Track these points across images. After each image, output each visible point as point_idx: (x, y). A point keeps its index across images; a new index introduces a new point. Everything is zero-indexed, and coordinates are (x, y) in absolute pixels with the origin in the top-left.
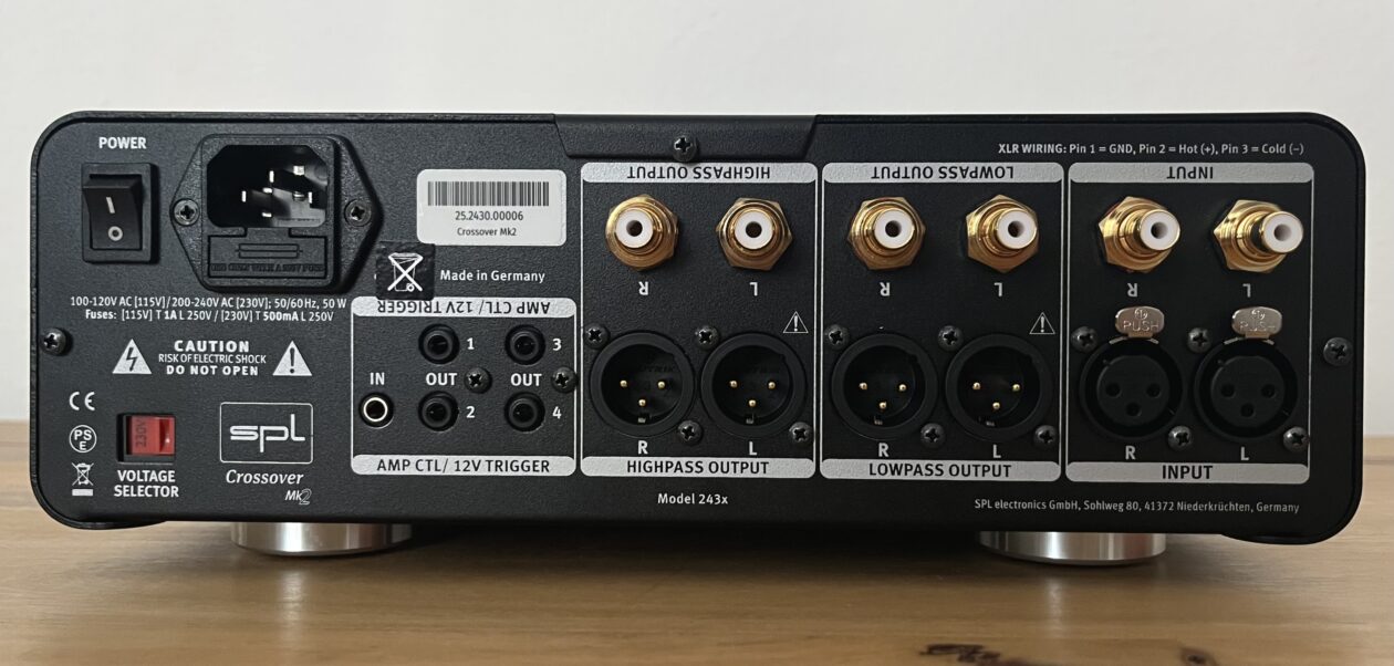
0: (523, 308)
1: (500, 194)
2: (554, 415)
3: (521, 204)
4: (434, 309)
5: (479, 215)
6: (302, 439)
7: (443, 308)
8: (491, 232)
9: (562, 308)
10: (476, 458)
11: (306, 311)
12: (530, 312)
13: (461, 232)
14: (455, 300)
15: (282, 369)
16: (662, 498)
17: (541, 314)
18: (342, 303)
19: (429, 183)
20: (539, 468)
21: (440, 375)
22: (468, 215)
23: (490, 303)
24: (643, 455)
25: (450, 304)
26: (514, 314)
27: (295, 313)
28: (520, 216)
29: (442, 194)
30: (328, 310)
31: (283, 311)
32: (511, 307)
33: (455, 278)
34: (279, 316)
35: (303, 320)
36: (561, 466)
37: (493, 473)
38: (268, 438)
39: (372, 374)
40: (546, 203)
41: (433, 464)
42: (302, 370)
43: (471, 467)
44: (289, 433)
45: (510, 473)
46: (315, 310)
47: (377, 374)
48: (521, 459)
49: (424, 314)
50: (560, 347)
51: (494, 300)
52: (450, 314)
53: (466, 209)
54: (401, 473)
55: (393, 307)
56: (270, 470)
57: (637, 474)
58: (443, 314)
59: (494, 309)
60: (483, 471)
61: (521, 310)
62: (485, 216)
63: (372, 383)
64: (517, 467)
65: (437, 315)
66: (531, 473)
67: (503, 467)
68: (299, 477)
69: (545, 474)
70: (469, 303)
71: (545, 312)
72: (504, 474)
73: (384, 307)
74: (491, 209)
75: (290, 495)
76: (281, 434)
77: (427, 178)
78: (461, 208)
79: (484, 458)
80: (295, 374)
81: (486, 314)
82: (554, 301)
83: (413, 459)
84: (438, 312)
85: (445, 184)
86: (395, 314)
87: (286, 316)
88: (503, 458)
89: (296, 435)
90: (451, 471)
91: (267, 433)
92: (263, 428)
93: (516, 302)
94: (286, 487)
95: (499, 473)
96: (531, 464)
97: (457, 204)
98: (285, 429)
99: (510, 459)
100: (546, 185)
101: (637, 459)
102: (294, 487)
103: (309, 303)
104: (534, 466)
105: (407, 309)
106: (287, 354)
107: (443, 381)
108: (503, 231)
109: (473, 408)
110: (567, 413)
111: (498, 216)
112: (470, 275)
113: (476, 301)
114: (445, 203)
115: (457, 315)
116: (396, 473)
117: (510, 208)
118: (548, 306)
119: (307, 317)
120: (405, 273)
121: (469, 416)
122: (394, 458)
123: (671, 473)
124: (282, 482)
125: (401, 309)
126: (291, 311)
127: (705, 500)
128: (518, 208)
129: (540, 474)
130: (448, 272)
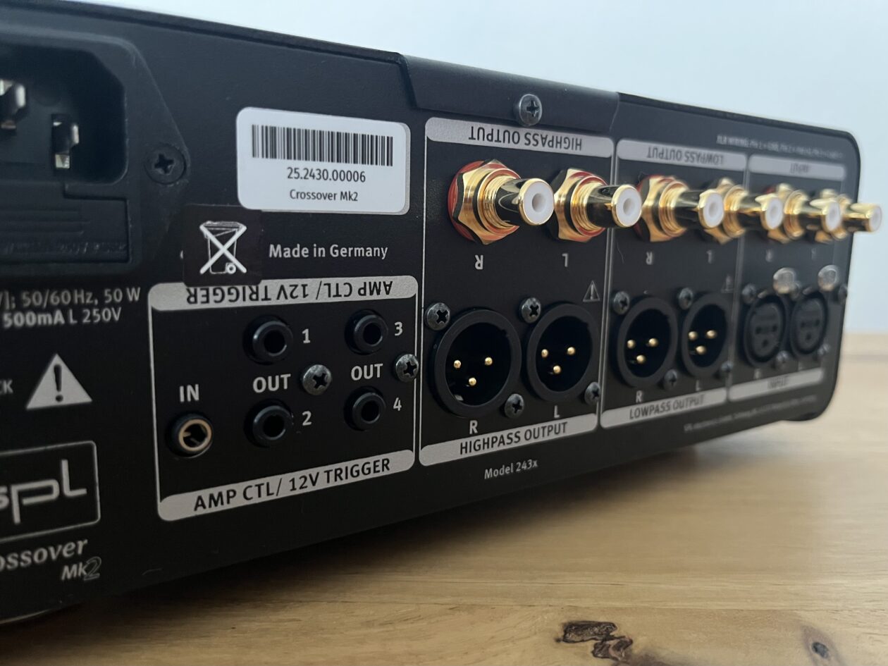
0: (364, 288)
1: (339, 148)
2: (395, 407)
3: (363, 162)
4: (262, 295)
5: (316, 173)
6: (82, 492)
7: (273, 293)
8: (329, 196)
9: (404, 287)
10: (313, 471)
11: (78, 310)
12: (371, 293)
13: (294, 194)
14: (287, 283)
15: (43, 397)
16: (488, 474)
17: (383, 296)
18: (133, 295)
19: (253, 127)
20: (379, 468)
21: (270, 378)
22: (303, 173)
23: (329, 285)
24: (474, 434)
25: (282, 288)
26: (355, 297)
27: (58, 314)
28: (361, 177)
29: (270, 143)
30: (113, 305)
31: (37, 310)
32: (351, 289)
33: (287, 254)
34: (31, 319)
35: (72, 321)
36: (400, 461)
37: (332, 484)
38: (26, 501)
39: (182, 389)
40: (390, 163)
41: (264, 488)
42: (75, 393)
43: (309, 482)
44: (61, 487)
45: (351, 480)
46: (91, 307)
47: (189, 388)
48: (361, 462)
49: (248, 303)
50: (401, 331)
51: (333, 281)
52: (282, 301)
53: (301, 164)
54: (226, 507)
55: (207, 296)
56: (32, 545)
57: (469, 455)
58: (274, 302)
59: (333, 292)
60: (322, 484)
61: (362, 292)
62: (323, 175)
63: (182, 399)
64: (358, 472)
65: (266, 303)
66: (372, 475)
67: (343, 475)
68: (81, 544)
69: (386, 473)
70: (304, 286)
71: (388, 293)
72: (344, 482)
73: (195, 295)
74: (330, 166)
75: (68, 573)
76: (48, 490)
77: (249, 120)
78: (294, 163)
79: (321, 469)
80: (65, 402)
81: (325, 298)
82: (396, 280)
83: (239, 487)
84: (266, 299)
85: (274, 130)
86: (212, 305)
87: (45, 319)
88: (342, 465)
89: (72, 487)
90: (286, 492)
91: (22, 495)
92: (15, 489)
93: (357, 282)
94: (62, 561)
95: (339, 483)
96: (371, 466)
97: (289, 158)
98: (54, 484)
99: (350, 464)
100: (390, 140)
101: (468, 440)
102: (74, 560)
103: (81, 297)
104: (375, 466)
105: (227, 297)
106: (49, 375)
107: (274, 386)
108: (343, 195)
109: (309, 414)
110: (407, 404)
111: (339, 176)
112: (305, 251)
113: (313, 283)
114: (274, 156)
115: (290, 301)
116: (220, 508)
117: (351, 167)
118: (390, 286)
119: (79, 316)
120: (223, 249)
121: (305, 423)
122: (215, 491)
123: (496, 448)
124: (54, 556)
125: (218, 298)
126: (50, 310)
127: (521, 468)
128: (359, 167)
129: (381, 474)
130: (279, 247)
